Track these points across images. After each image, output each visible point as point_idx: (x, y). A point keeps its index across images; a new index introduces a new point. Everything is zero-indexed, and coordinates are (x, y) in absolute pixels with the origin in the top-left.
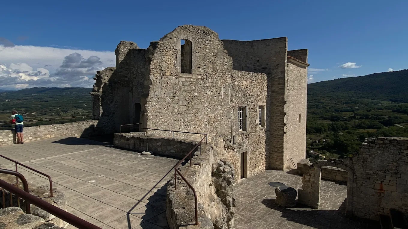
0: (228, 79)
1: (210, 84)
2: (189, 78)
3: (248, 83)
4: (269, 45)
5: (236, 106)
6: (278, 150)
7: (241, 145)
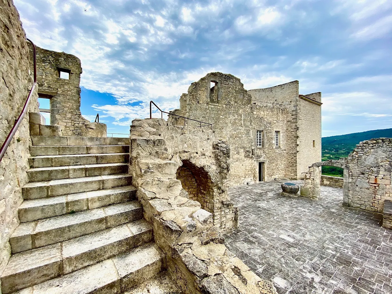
0: (247, 110)
1: (233, 111)
2: (216, 106)
3: (265, 113)
4: (284, 88)
5: (254, 128)
6: (293, 165)
7: (259, 157)
